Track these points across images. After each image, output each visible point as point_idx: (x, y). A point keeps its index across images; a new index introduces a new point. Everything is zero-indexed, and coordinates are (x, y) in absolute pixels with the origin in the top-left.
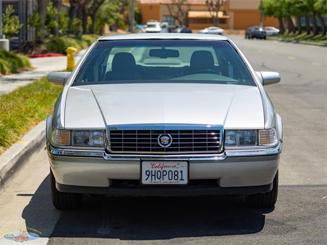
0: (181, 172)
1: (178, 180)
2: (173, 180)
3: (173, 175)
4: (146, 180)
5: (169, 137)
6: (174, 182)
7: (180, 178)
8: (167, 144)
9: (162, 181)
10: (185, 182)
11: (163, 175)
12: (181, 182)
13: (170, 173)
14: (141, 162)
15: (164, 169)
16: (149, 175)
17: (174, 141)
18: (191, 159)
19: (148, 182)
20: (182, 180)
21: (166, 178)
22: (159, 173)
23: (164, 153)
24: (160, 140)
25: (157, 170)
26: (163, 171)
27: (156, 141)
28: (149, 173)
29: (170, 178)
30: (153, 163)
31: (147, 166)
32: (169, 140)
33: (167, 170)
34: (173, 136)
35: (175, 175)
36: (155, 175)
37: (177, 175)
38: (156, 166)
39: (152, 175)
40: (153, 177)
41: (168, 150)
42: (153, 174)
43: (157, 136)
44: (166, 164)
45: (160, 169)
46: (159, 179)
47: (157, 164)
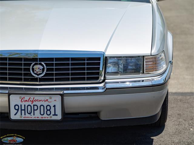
0: (54, 106)
1: (51, 115)
2: (45, 115)
3: (46, 110)
4: (15, 115)
5: (43, 66)
6: (46, 117)
7: (53, 113)
8: (40, 74)
9: (33, 116)
10: (59, 117)
11: (34, 110)
12: (54, 118)
13: (42, 107)
14: (9, 95)
15: (35, 103)
16: (18, 110)
17: (48, 70)
18: (65, 92)
19: (18, 117)
20: (55, 115)
21: (37, 113)
22: (29, 107)
23: (38, 83)
24: (33, 69)
25: (27, 104)
26: (34, 105)
27: (29, 69)
28: (18, 108)
29: (42, 113)
30: (23, 96)
31: (15, 100)
32: (43, 70)
33: (39, 104)
34: (47, 65)
35: (47, 110)
36: (24, 110)
37: (49, 110)
38: (25, 99)
39: (21, 110)
40: (23, 112)
41: (41, 80)
42: (23, 108)
43: (30, 64)
44: (37, 98)
45: (30, 103)
46: (30, 114)
47: (27, 98)
